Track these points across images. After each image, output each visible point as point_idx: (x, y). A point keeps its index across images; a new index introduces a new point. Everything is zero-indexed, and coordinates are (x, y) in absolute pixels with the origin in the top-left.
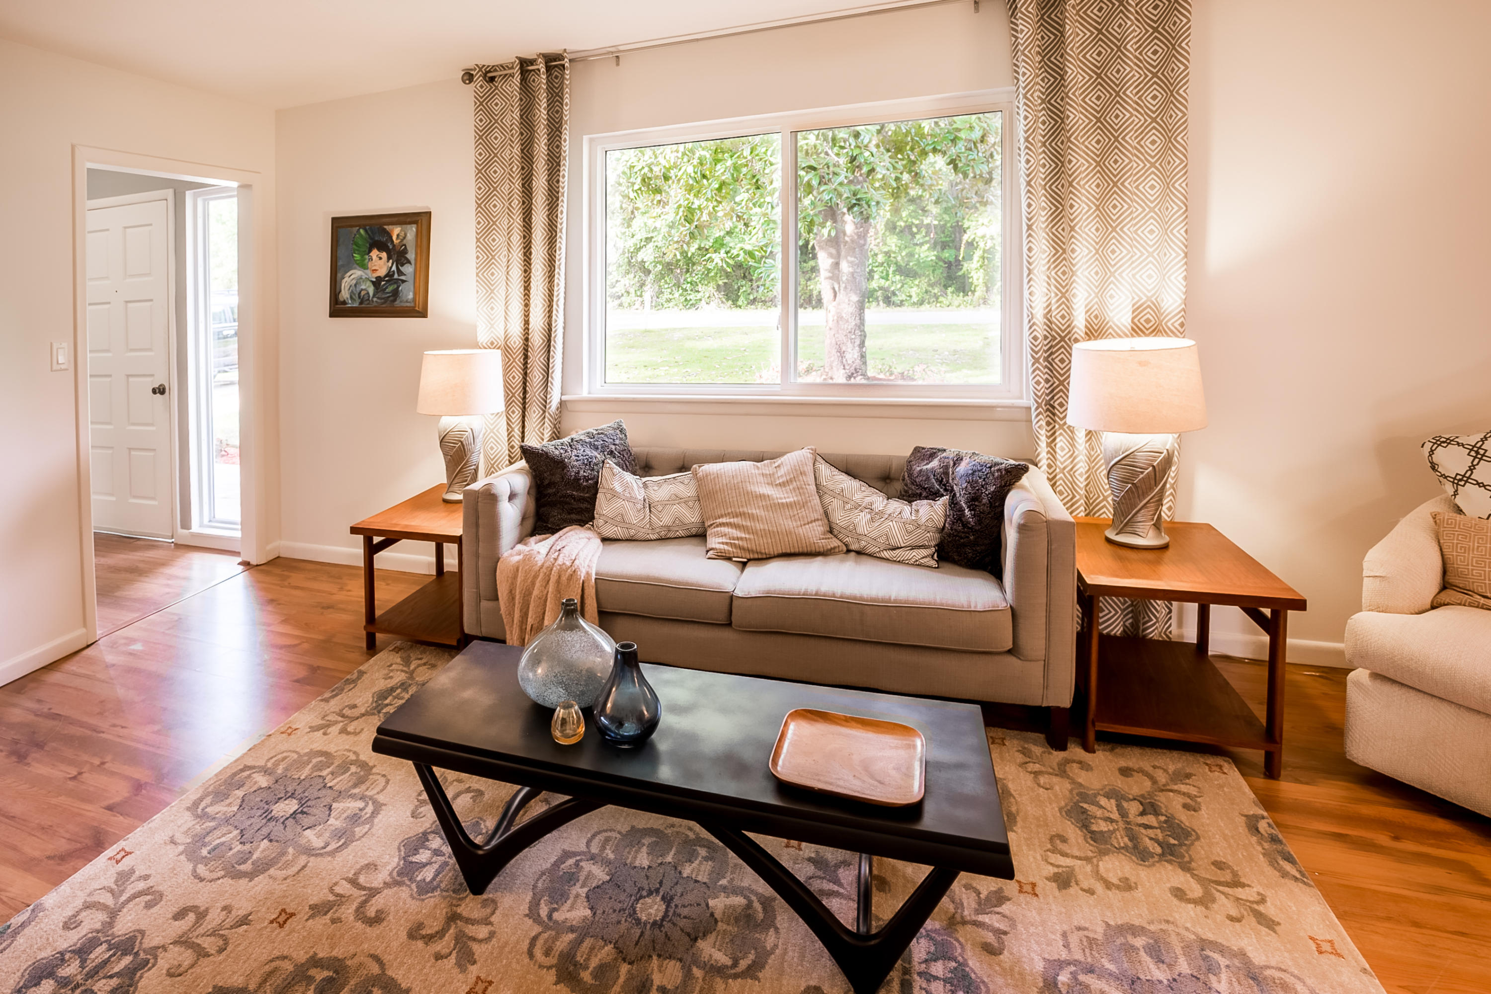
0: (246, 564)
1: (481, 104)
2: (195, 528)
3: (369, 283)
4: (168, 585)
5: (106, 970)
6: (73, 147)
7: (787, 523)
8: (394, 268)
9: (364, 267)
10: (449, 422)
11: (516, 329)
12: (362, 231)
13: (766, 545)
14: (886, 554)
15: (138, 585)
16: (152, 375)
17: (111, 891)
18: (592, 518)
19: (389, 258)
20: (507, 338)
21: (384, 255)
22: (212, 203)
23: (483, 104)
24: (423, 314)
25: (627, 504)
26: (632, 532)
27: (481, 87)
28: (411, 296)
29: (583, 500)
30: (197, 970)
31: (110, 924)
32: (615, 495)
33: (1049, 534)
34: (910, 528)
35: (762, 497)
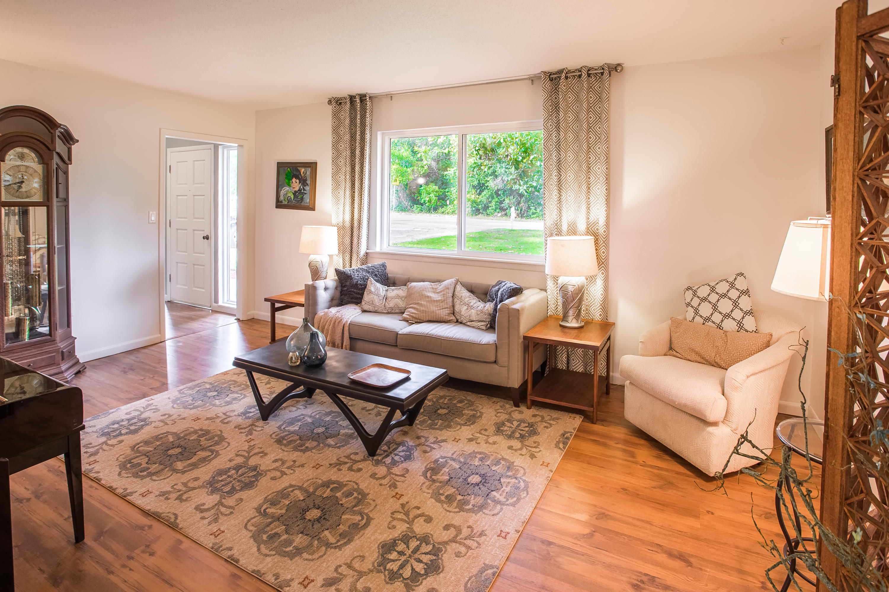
0: (238, 320)
1: (335, 115)
2: (220, 303)
3: (291, 194)
4: (201, 325)
5: (136, 424)
6: (160, 129)
7: (433, 308)
8: (302, 187)
9: (289, 186)
10: (312, 257)
11: (348, 218)
12: (289, 169)
13: (423, 317)
14: (468, 324)
15: (190, 324)
16: (204, 231)
17: (144, 408)
18: (361, 302)
19: (300, 182)
20: (344, 222)
21: (298, 181)
22: (231, 152)
23: (336, 115)
24: (313, 209)
25: (376, 297)
26: (376, 309)
27: (335, 107)
28: (308, 201)
29: (358, 294)
30: (163, 427)
31: (140, 415)
32: (371, 292)
33: (509, 314)
34: (479, 313)
35: (428, 297)
